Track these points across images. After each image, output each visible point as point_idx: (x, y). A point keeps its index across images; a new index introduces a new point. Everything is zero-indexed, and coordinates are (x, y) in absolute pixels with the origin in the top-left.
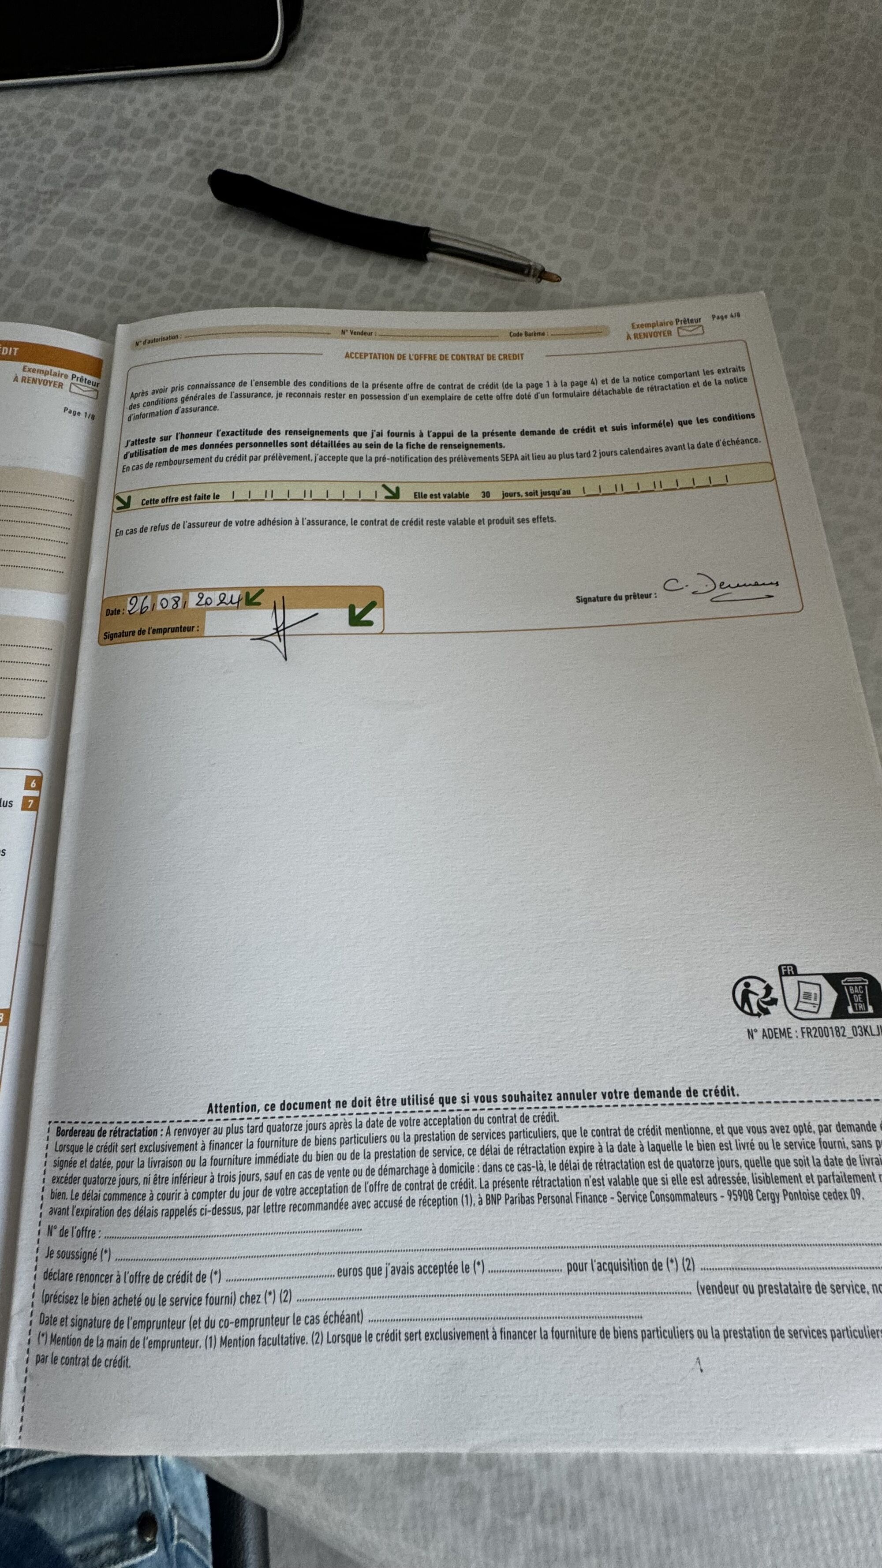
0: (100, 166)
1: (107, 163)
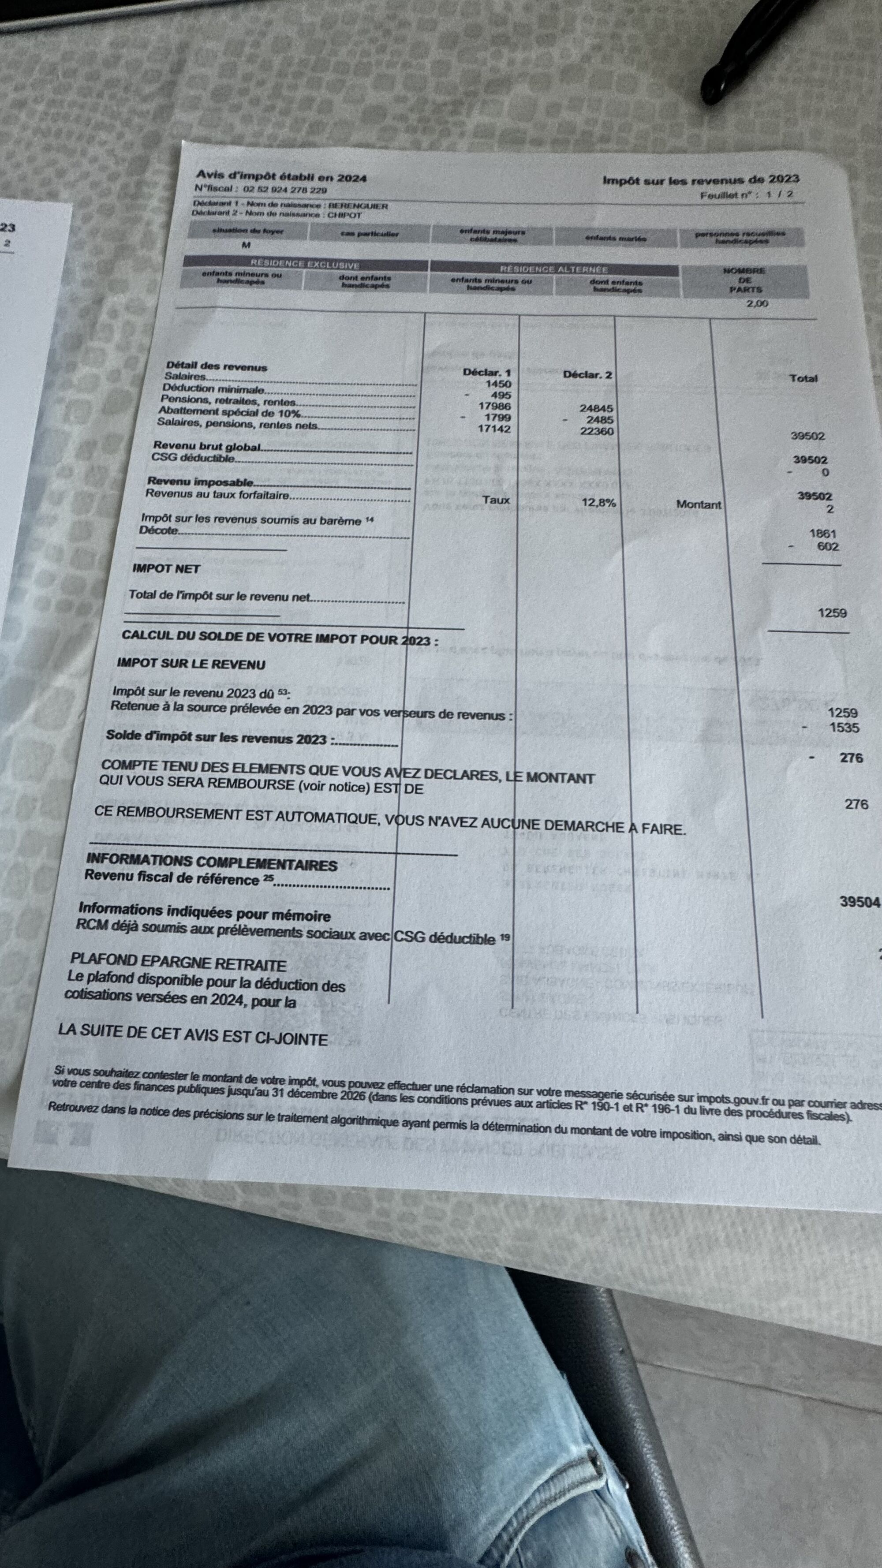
0: (494, 70)
1: (502, 65)
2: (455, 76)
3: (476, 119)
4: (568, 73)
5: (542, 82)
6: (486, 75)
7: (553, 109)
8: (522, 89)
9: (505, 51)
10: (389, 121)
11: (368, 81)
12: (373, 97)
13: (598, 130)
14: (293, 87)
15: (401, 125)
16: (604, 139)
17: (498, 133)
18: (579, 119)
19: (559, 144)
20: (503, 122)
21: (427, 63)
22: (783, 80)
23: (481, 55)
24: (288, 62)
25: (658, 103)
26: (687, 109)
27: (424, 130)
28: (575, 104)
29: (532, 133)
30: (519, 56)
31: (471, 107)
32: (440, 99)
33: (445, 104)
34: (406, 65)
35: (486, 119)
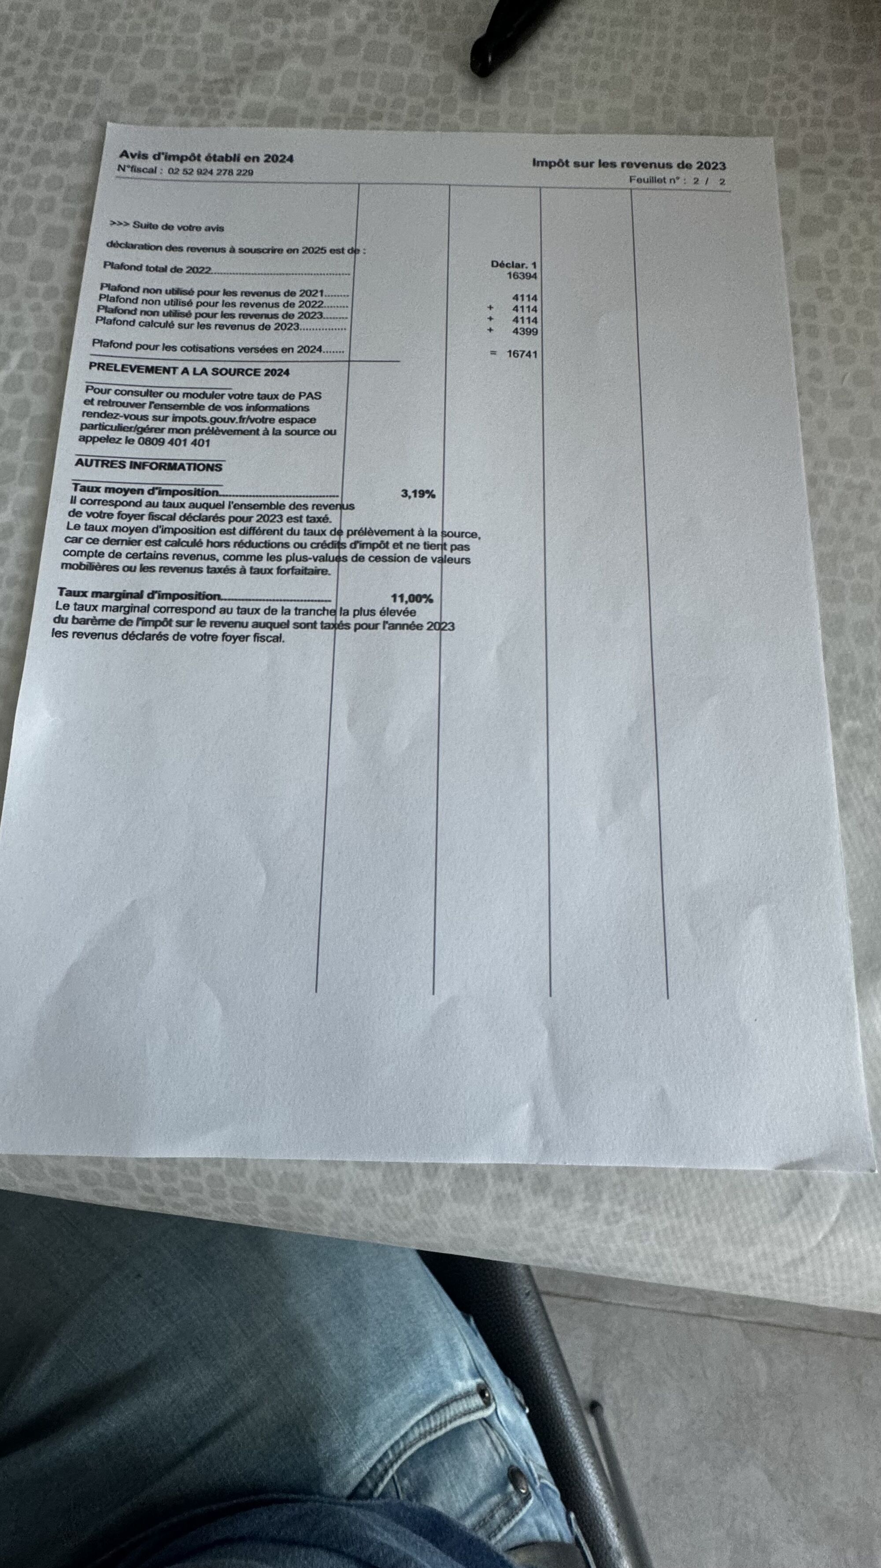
2: (227, 51)
3: (247, 97)
4: (343, 45)
5: (314, 56)
6: (260, 50)
7: (326, 85)
8: (295, 64)
9: (279, 24)
10: (158, 102)
11: (136, 59)
12: (143, 76)
13: (371, 107)
14: (58, 67)
15: (170, 107)
16: (378, 116)
17: (268, 113)
18: (351, 95)
19: (329, 123)
20: (277, 100)
21: (198, 36)
22: (560, 49)
23: (253, 27)
24: (55, 37)
25: (431, 76)
26: (462, 81)
27: (193, 112)
28: (348, 78)
29: (304, 110)
30: (293, 26)
31: (240, 85)
32: (213, 76)
33: (216, 81)
34: (177, 40)
35: (258, 98)
